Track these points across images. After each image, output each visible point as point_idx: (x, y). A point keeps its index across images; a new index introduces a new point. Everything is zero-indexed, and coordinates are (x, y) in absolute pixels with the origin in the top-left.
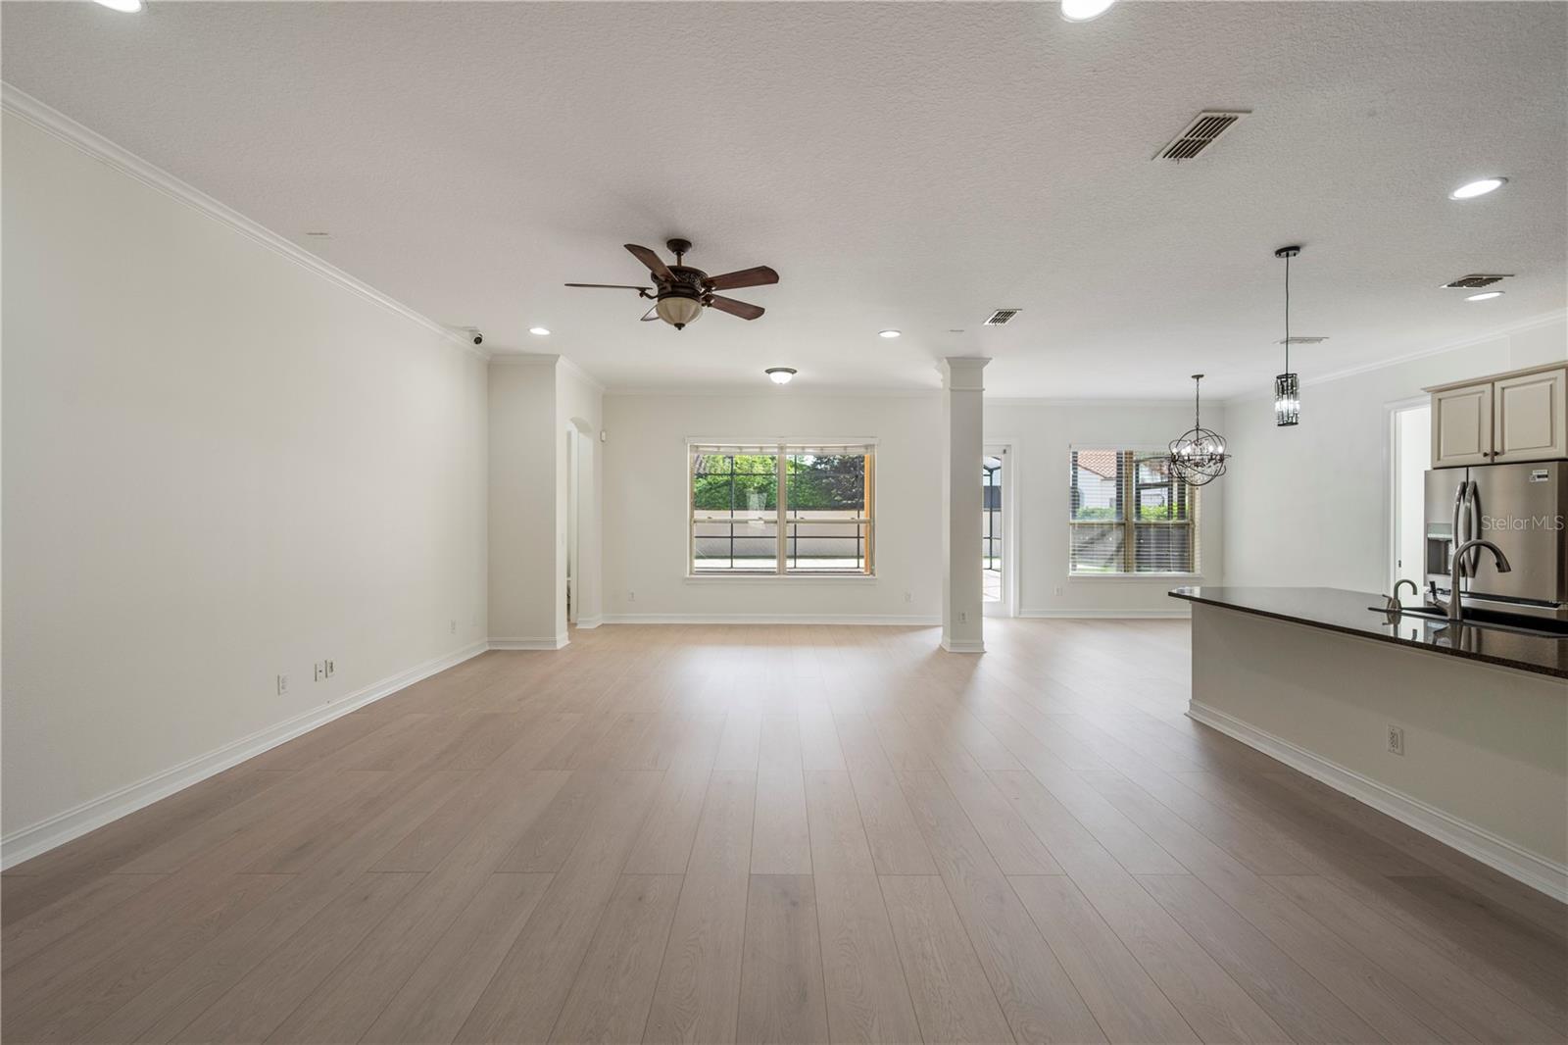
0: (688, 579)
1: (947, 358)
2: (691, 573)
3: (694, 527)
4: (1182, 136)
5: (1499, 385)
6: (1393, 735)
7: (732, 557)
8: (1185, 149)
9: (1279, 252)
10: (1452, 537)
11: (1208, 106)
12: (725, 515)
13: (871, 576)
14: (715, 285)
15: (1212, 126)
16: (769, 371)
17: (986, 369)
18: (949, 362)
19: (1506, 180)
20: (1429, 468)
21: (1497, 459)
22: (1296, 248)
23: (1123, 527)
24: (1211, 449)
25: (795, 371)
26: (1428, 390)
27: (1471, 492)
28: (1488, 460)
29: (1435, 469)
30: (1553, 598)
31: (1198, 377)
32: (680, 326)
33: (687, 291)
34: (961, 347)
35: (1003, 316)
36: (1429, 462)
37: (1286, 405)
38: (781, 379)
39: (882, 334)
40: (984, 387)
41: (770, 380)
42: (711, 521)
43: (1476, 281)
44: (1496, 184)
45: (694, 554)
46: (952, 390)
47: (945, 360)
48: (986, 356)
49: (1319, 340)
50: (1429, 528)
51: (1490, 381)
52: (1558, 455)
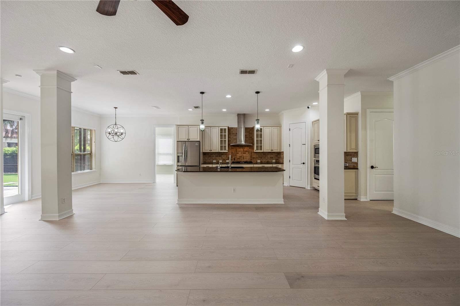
9: (201, 93)
10: (182, 155)
17: (73, 83)
21: (189, 140)
22: (203, 93)
26: (176, 125)
27: (186, 146)
28: (187, 140)
29: (177, 141)
31: (116, 108)
35: (128, 73)
50: (178, 153)
51: (188, 126)
52: (199, 140)
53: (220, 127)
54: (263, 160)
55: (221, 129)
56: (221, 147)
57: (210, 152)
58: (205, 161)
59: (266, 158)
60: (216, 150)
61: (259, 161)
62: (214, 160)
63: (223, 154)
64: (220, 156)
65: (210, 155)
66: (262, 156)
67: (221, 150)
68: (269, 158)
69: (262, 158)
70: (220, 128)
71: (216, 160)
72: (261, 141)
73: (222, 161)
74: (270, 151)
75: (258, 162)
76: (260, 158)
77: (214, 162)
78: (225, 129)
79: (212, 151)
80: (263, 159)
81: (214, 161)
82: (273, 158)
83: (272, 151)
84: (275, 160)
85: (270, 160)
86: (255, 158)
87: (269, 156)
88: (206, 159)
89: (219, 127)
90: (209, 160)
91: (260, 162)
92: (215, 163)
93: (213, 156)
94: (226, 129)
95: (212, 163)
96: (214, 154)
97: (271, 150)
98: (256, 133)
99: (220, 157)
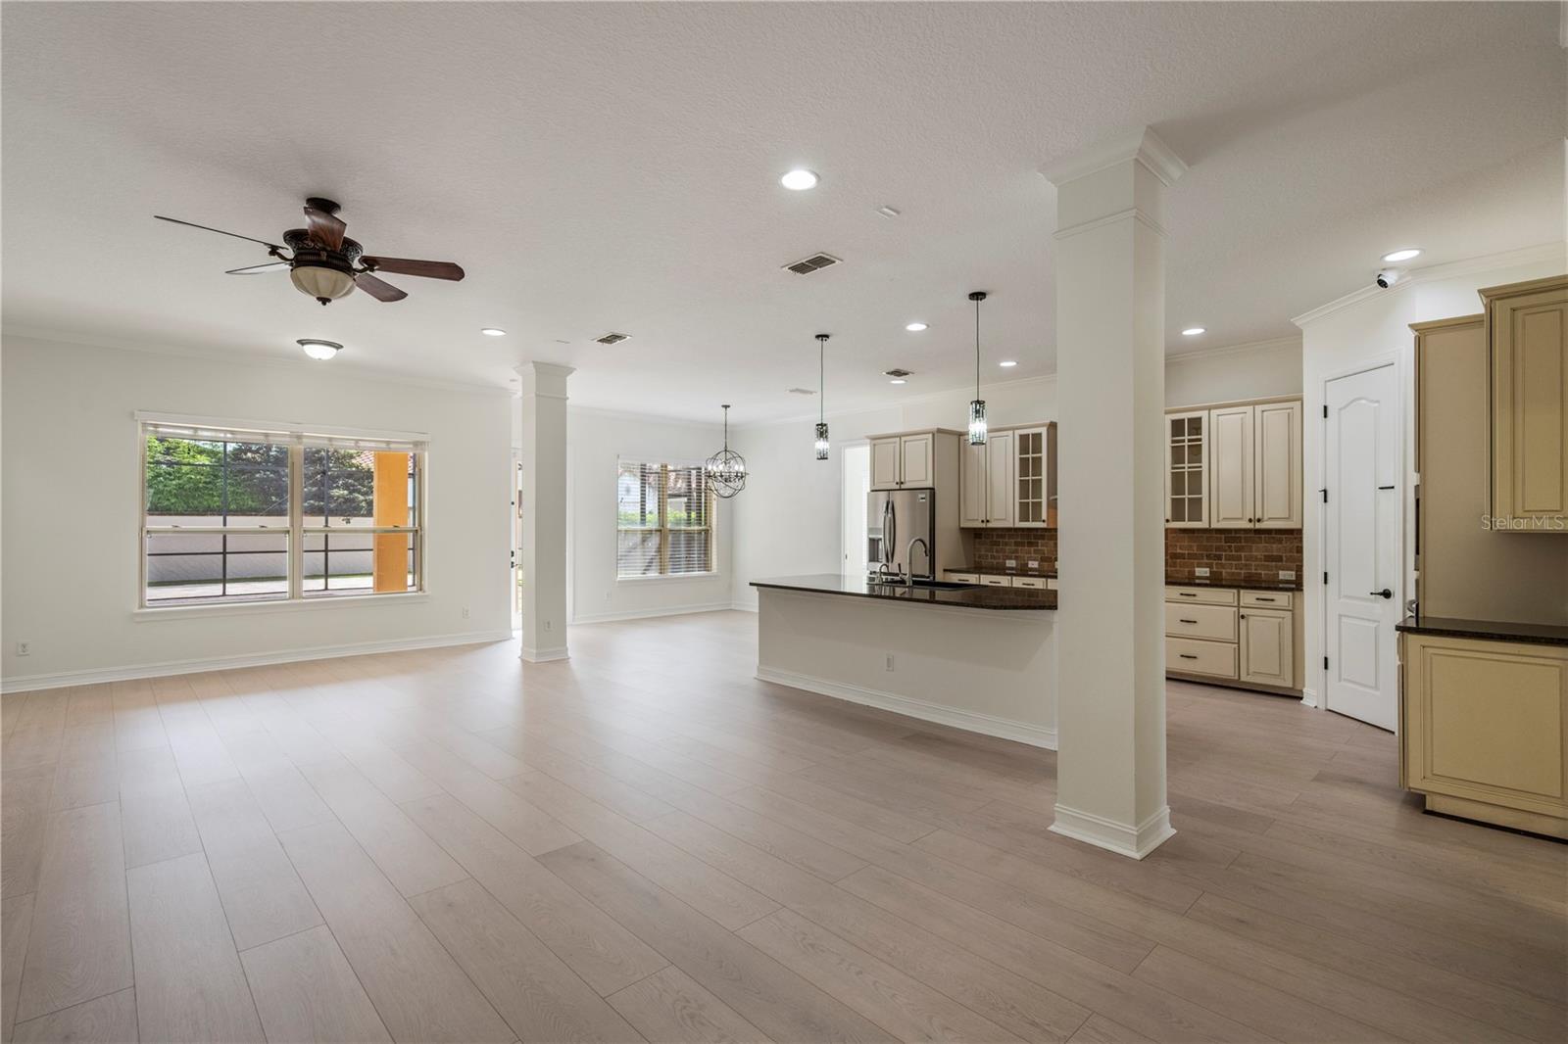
0: (137, 615)
1: (534, 362)
2: (142, 606)
3: (147, 540)
4: (804, 261)
5: (903, 439)
6: (888, 659)
7: (224, 581)
8: (801, 268)
9: (818, 337)
10: (881, 536)
11: (824, 251)
12: (214, 522)
13: (420, 593)
14: (378, 264)
15: (820, 262)
16: (302, 342)
17: (569, 379)
18: (535, 366)
19: (928, 326)
20: (869, 490)
21: (903, 487)
22: (827, 336)
23: (658, 533)
24: (736, 468)
25: (342, 347)
26: (868, 437)
27: (890, 507)
28: (898, 487)
29: (873, 491)
30: (927, 574)
31: (726, 407)
32: (324, 301)
33: (341, 263)
34: (552, 354)
35: (611, 339)
36: (869, 486)
37: (821, 445)
38: (325, 353)
39: (485, 332)
40: (568, 395)
41: (304, 351)
42: (176, 531)
43: (898, 373)
44: (924, 327)
45: (147, 580)
46: (537, 395)
47: (532, 365)
48: (571, 366)
49: (811, 393)
50: (871, 530)
51: (900, 436)
52: (931, 486)
53: (1018, 428)
54: (1223, 566)
55: (1024, 438)
56: (1024, 507)
57: (984, 525)
58: (977, 559)
59: (1239, 558)
60: (1005, 520)
61: (1202, 572)
62: (1011, 559)
63: (1042, 537)
64: (1030, 544)
65: (995, 539)
66: (1218, 549)
67: (1021, 520)
68: (1256, 559)
69: (1219, 558)
70: (1018, 432)
71: (1016, 558)
72: (1196, 476)
73: (1039, 565)
74: (1245, 525)
75: (1199, 578)
76: (1208, 557)
77: (1007, 565)
78: (1037, 437)
79: (990, 525)
80: (1223, 561)
81: (1011, 563)
82: (1279, 559)
83: (1258, 526)
84: (1294, 573)
85: (1267, 568)
86: (1182, 556)
87: (1259, 550)
88: (983, 553)
89: (1014, 429)
90: (993, 557)
91: (1206, 578)
92: (1012, 569)
93: (1006, 544)
94: (1039, 435)
95: (1001, 570)
96: (1010, 537)
97: (1250, 520)
98: (1173, 442)
99: (1032, 549)
